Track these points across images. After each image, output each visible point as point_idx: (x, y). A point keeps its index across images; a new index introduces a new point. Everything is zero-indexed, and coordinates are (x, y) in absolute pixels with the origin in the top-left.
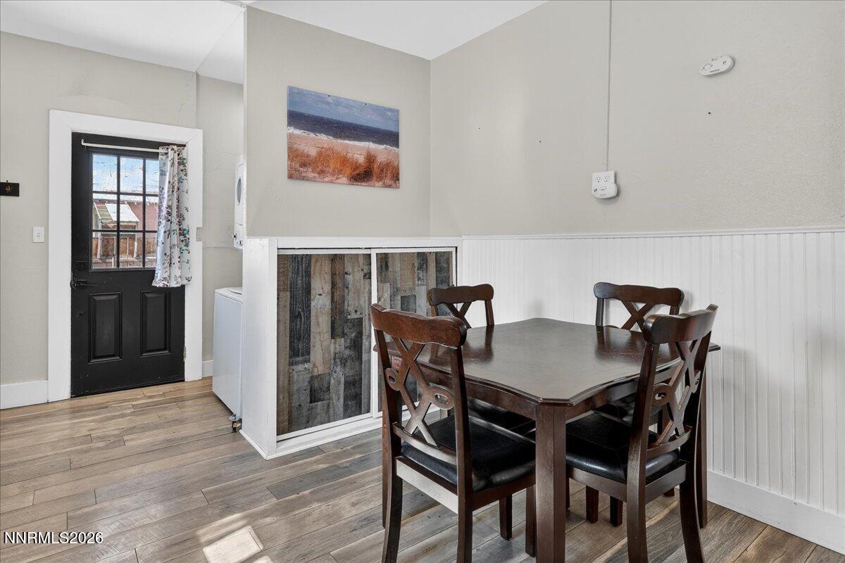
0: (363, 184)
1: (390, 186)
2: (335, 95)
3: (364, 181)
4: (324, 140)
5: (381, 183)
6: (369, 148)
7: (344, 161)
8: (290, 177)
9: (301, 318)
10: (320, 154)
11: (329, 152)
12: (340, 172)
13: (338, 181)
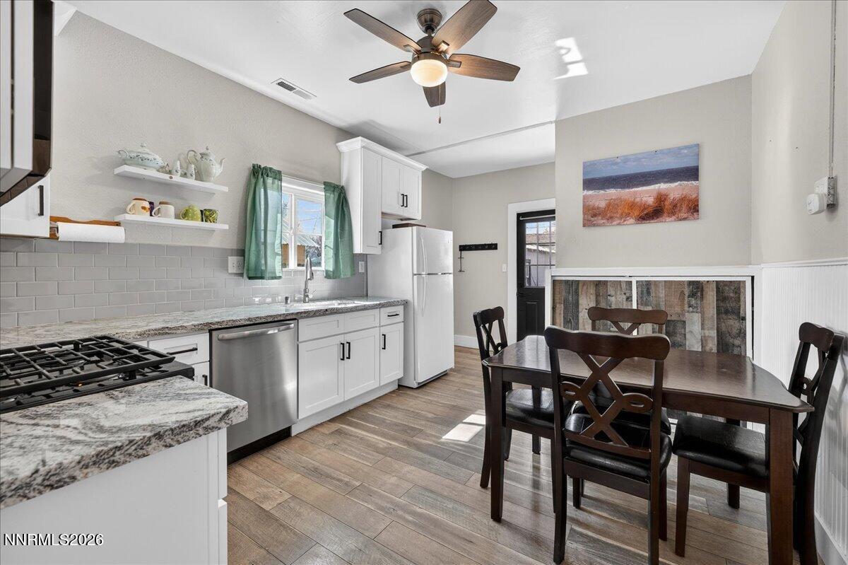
0: (652, 221)
1: (685, 219)
2: (622, 155)
3: (653, 219)
4: (613, 193)
5: (674, 218)
6: (659, 189)
7: (632, 205)
8: (584, 226)
9: (571, 324)
10: (609, 205)
11: (616, 202)
12: (628, 215)
13: (625, 223)
